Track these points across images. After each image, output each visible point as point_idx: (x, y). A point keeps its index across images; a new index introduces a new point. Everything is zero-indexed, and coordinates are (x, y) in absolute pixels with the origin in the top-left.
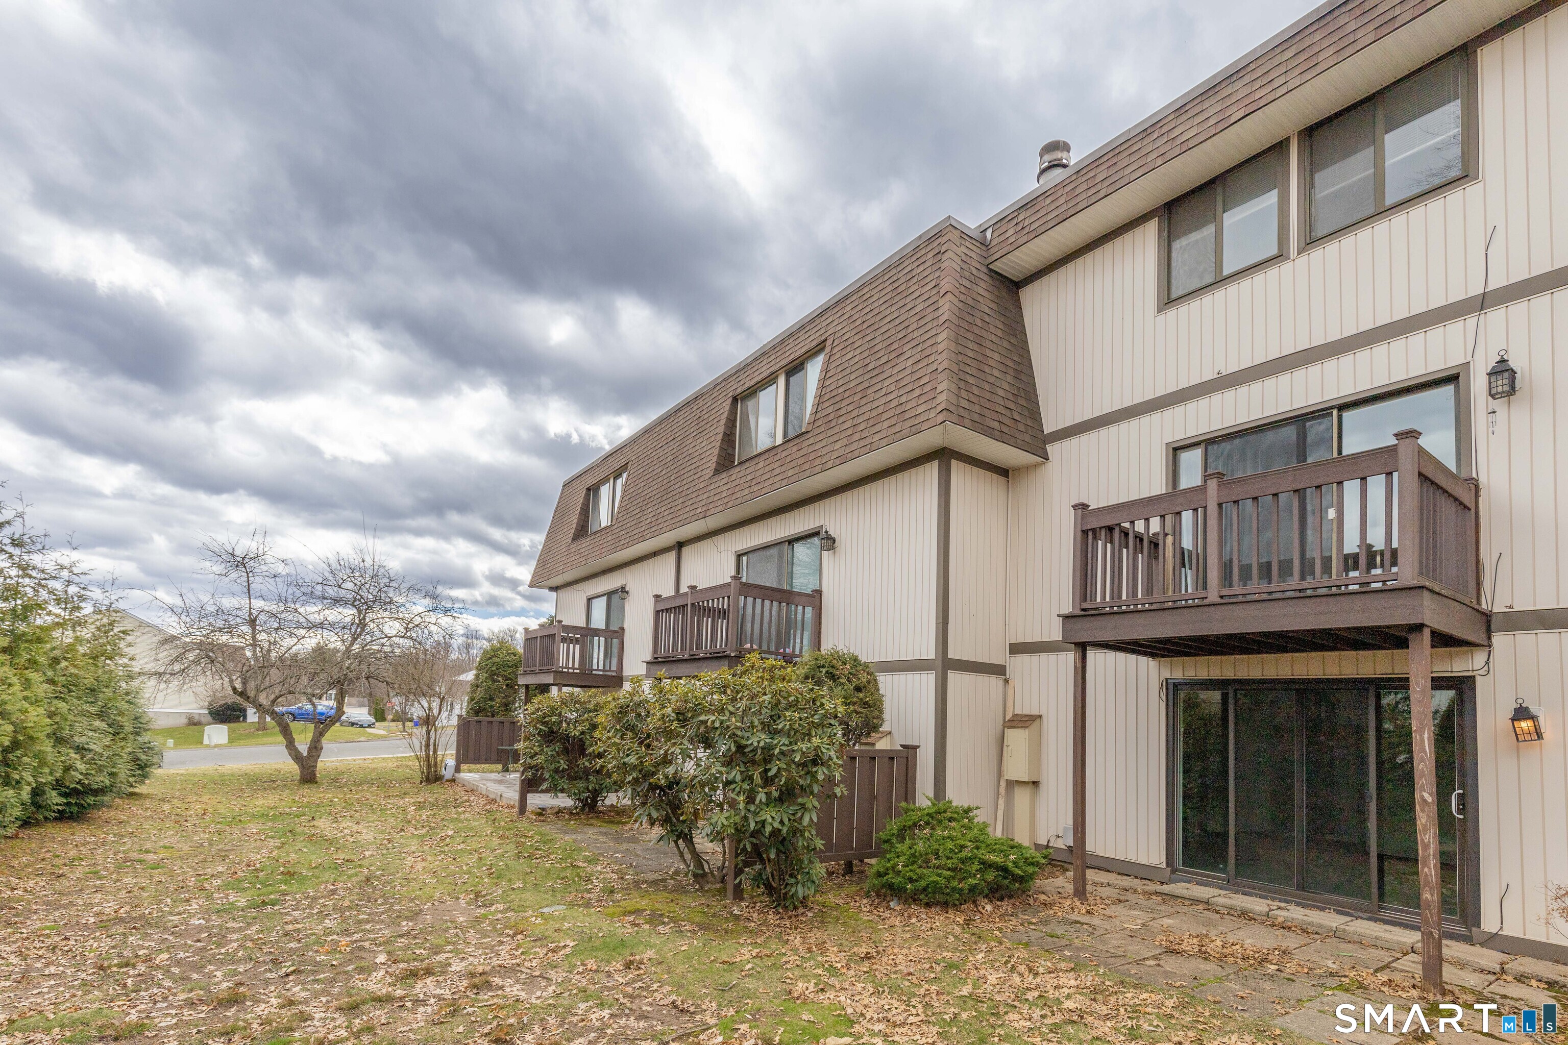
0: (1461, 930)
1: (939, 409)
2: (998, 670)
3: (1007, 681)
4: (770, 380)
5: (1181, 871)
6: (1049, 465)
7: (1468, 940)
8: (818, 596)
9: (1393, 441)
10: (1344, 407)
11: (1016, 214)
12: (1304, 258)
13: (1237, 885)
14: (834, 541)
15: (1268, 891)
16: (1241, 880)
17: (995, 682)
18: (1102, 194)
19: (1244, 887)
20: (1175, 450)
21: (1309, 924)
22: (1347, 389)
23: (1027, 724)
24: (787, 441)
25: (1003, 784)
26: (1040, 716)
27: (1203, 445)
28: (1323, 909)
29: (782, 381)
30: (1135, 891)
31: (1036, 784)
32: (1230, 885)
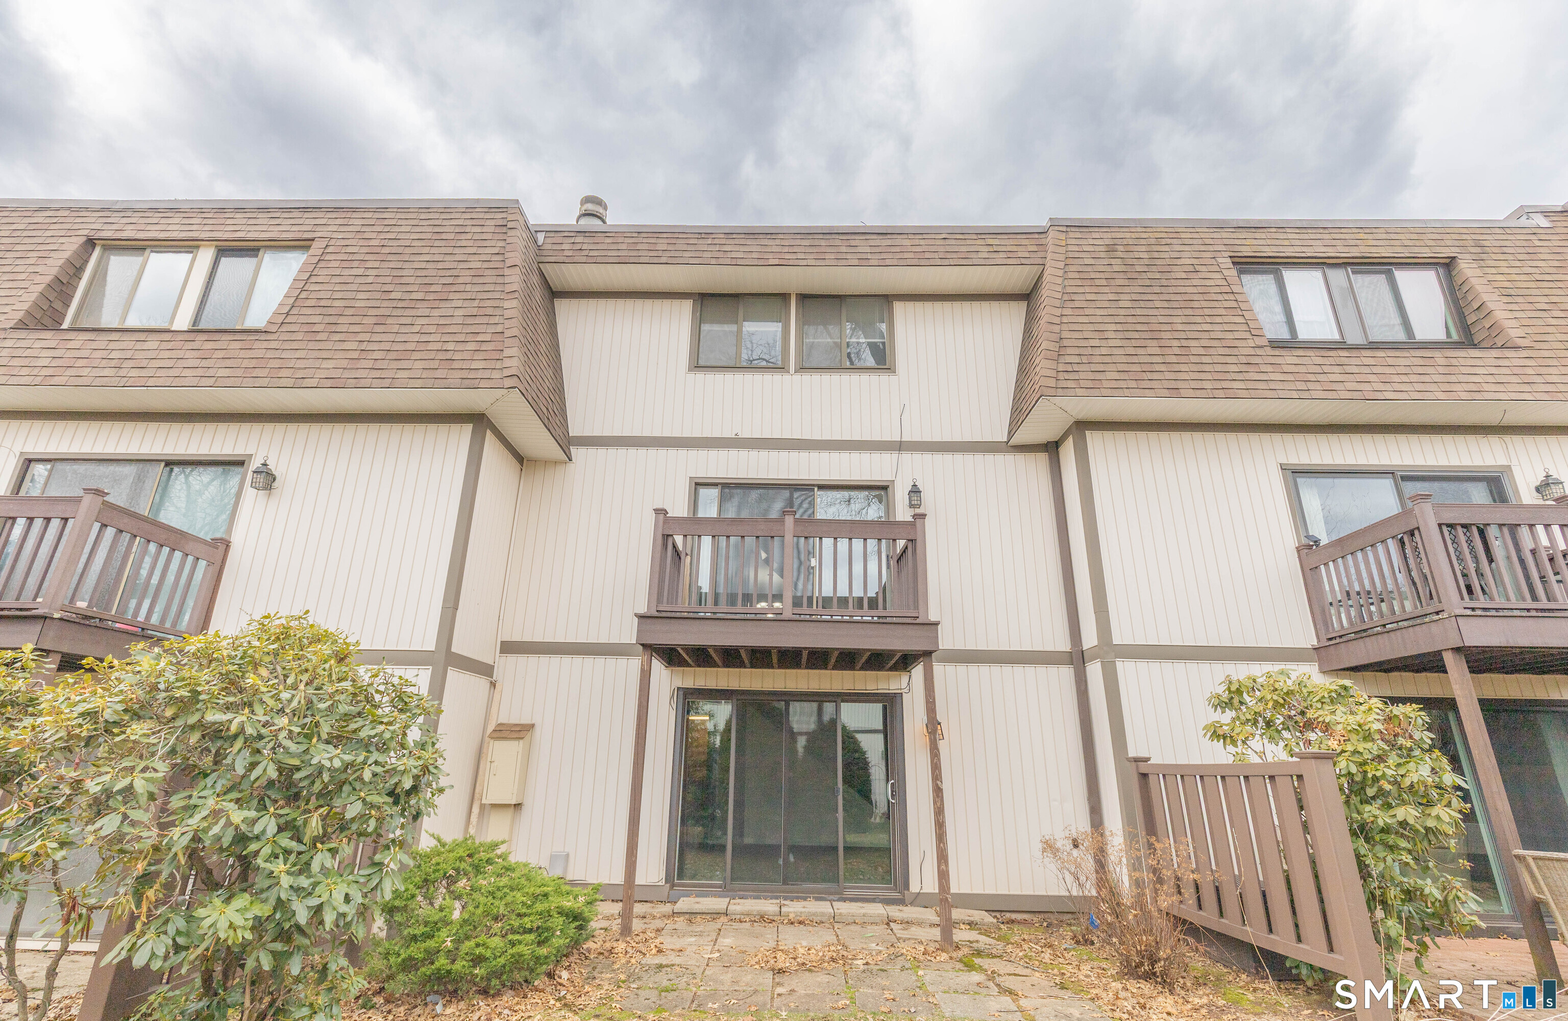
0: (895, 895)
1: (507, 372)
2: (485, 670)
3: (493, 685)
4: (189, 245)
5: (679, 885)
6: (571, 466)
7: (901, 902)
8: (222, 548)
9: (911, 519)
10: (821, 487)
11: (572, 234)
12: (797, 377)
13: (733, 890)
14: (274, 479)
15: (759, 891)
16: (737, 885)
17: (482, 683)
18: (664, 260)
19: (740, 890)
20: (697, 484)
21: (814, 914)
22: (825, 476)
23: (521, 734)
24: (195, 330)
25: (476, 810)
26: (533, 726)
27: (720, 487)
28: (805, 899)
29: (206, 256)
30: (654, 917)
31: (518, 806)
32: (726, 890)
